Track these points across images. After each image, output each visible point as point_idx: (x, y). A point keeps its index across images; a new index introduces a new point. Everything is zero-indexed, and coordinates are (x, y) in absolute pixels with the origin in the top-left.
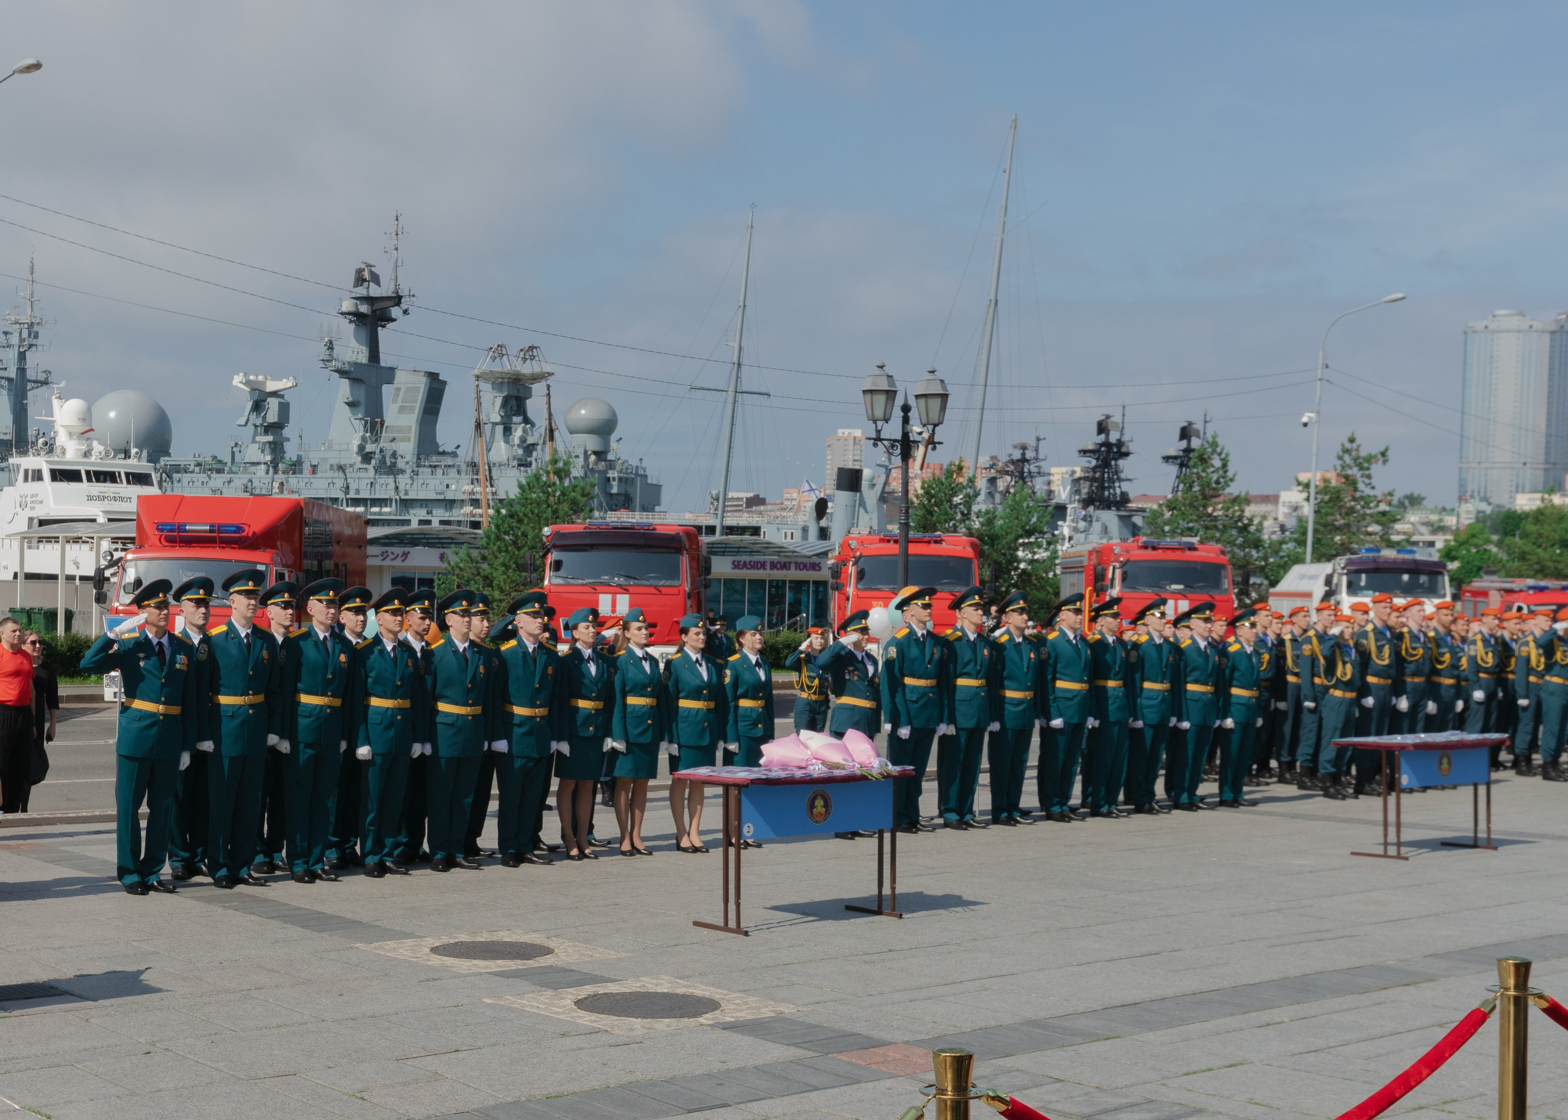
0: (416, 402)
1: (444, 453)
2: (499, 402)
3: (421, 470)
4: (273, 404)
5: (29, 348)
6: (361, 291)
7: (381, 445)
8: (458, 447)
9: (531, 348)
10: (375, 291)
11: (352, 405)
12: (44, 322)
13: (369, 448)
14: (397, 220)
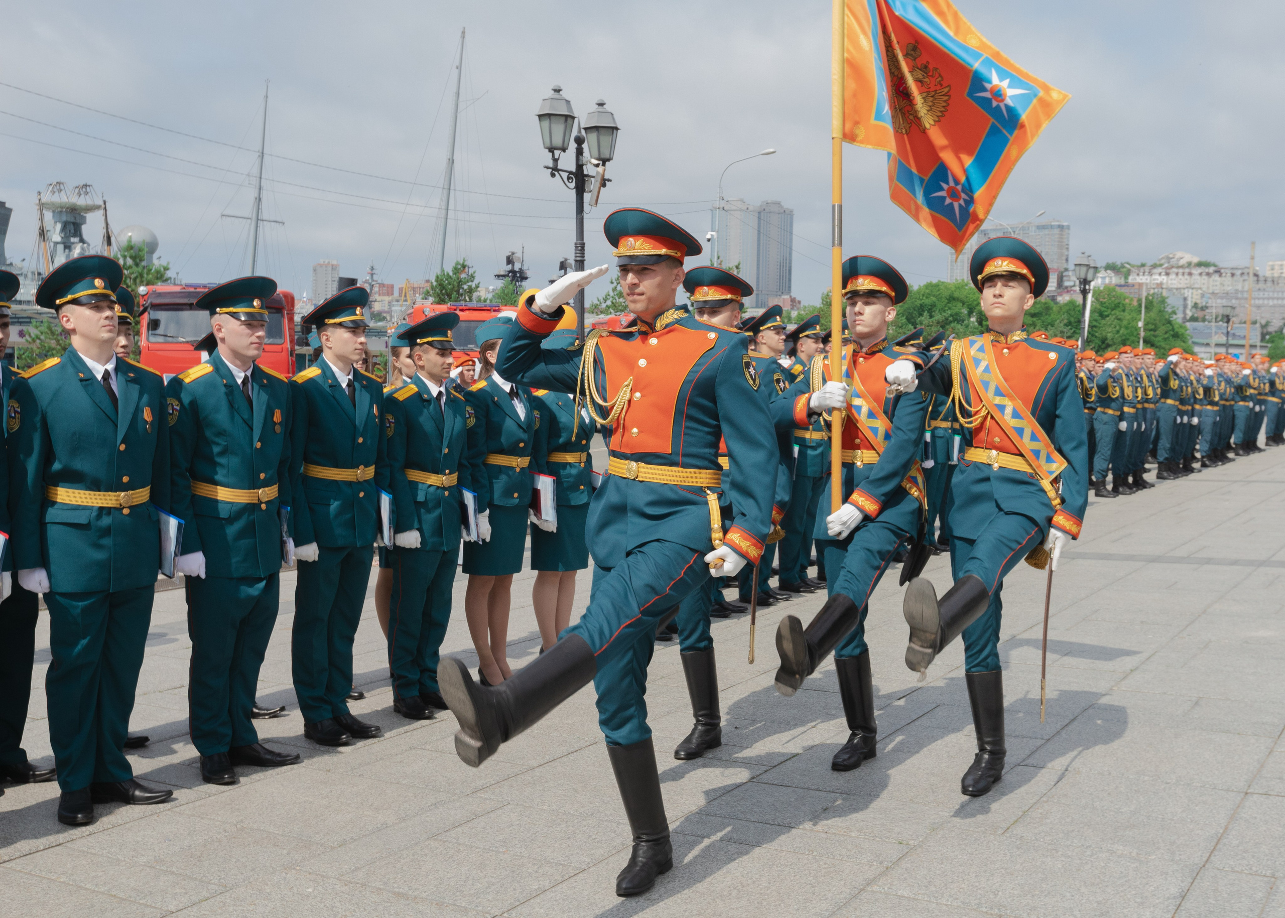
2: (59, 226)
9: (86, 186)
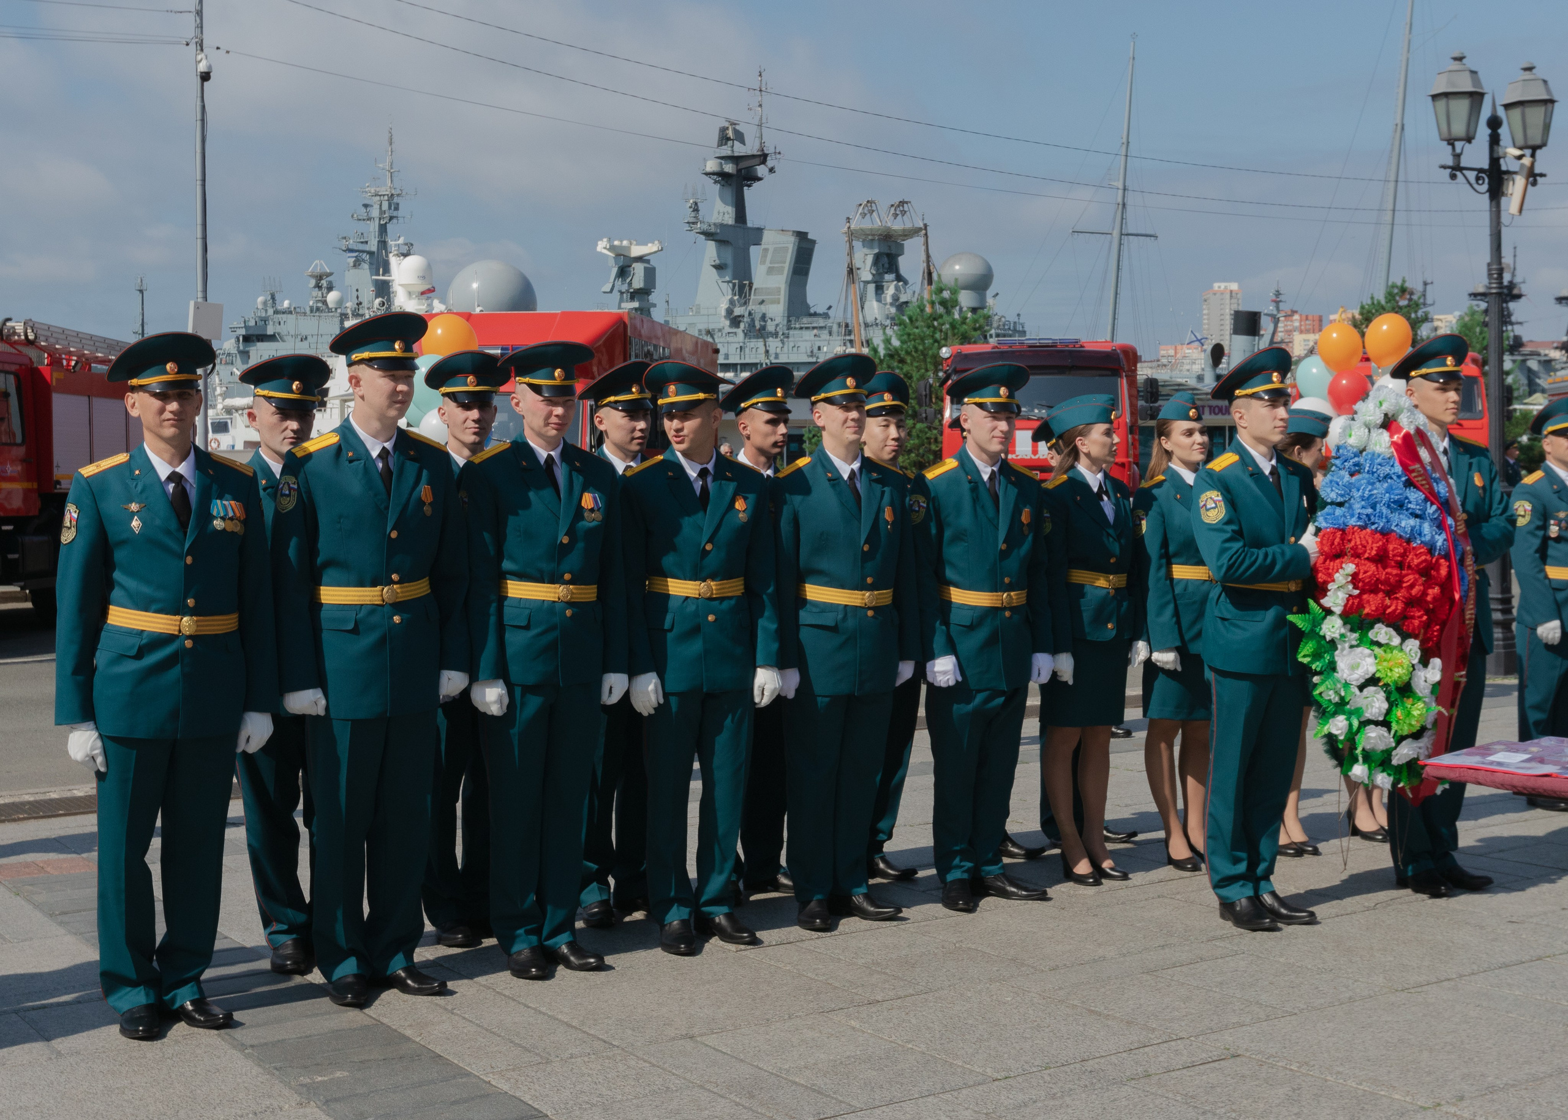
0: (785, 262)
1: (815, 314)
2: (870, 259)
3: (791, 332)
4: (638, 269)
5: (390, 220)
6: (726, 151)
7: (750, 308)
8: (830, 308)
9: (902, 203)
10: (739, 150)
11: (719, 267)
12: (404, 193)
13: (738, 311)
14: (760, 75)
